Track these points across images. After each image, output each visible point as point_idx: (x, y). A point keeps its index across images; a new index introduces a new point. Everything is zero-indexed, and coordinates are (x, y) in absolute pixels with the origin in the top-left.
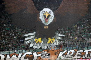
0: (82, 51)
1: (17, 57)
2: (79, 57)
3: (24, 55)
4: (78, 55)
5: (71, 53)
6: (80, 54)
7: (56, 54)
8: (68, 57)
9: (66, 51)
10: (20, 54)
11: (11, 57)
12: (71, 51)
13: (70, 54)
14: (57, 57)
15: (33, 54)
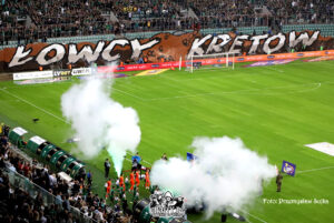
0: (245, 37)
1: (94, 50)
2: (237, 51)
3: (110, 47)
4: (236, 47)
5: (220, 41)
6: (240, 43)
7: (185, 44)
8: (213, 51)
9: (209, 37)
10: (101, 45)
11: (79, 51)
12: (220, 36)
13: (217, 43)
14: (189, 51)
15: (130, 44)
